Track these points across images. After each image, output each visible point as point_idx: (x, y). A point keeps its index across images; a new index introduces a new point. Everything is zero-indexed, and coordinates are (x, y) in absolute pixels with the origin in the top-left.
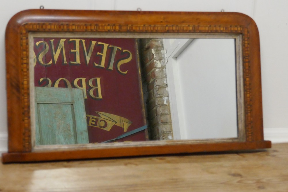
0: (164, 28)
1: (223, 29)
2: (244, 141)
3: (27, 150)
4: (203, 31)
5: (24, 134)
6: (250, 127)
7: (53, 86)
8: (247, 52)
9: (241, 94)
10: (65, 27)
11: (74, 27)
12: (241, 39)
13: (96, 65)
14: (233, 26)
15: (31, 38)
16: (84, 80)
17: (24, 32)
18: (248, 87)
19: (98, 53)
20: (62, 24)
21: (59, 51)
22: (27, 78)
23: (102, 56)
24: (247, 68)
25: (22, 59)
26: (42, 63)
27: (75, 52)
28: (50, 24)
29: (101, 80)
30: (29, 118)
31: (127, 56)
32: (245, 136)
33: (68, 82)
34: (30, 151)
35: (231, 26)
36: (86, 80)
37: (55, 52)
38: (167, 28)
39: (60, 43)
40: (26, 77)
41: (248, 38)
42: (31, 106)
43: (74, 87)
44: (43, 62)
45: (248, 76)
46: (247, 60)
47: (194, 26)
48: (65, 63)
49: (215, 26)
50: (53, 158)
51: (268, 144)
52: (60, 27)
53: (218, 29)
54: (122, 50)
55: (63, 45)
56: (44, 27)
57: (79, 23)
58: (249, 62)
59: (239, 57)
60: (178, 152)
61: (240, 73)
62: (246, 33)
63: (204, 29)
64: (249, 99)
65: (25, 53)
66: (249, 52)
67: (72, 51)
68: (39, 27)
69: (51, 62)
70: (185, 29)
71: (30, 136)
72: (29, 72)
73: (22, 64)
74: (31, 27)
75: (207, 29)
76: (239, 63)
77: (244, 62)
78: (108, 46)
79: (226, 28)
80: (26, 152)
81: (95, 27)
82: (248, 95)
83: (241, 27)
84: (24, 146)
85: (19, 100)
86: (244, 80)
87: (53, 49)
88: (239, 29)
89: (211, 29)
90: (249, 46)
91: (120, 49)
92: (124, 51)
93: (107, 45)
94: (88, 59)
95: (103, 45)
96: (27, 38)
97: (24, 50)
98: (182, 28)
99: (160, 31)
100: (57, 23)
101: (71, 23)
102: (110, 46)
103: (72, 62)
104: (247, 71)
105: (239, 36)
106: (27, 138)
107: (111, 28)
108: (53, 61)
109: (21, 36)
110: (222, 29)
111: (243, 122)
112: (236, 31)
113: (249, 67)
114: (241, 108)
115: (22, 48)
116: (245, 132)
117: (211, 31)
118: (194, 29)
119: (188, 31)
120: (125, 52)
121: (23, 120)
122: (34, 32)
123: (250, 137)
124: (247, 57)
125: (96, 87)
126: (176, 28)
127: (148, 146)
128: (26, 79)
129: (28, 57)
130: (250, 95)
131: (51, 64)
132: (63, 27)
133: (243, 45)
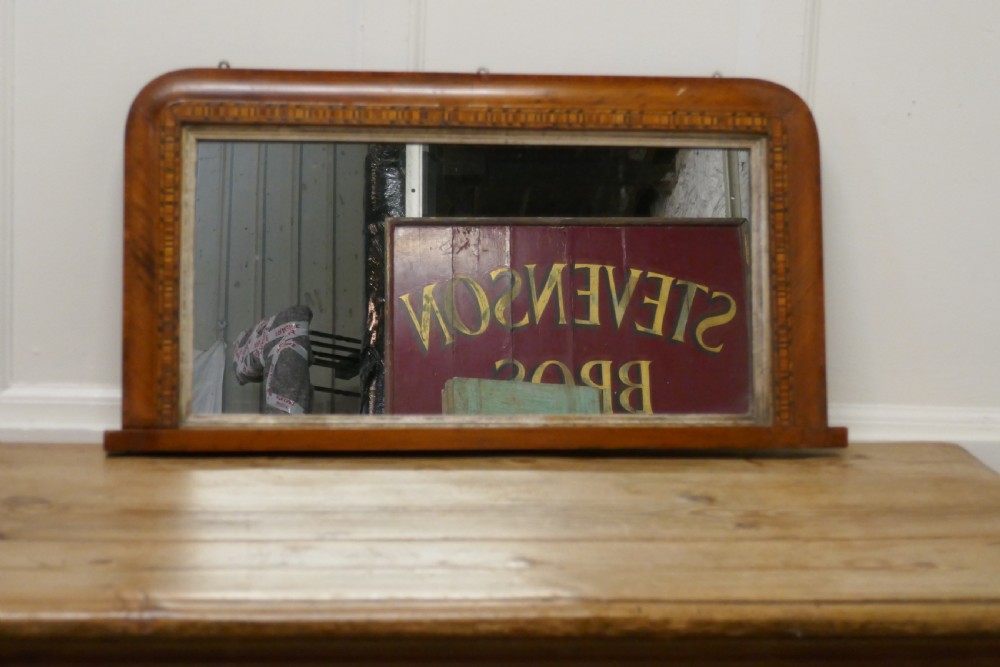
0: (544, 117)
1: (712, 121)
2: (769, 424)
3: (167, 422)
4: (654, 127)
5: (160, 382)
6: (785, 387)
7: (528, 378)
8: (779, 185)
9: (761, 298)
10: (277, 112)
11: (299, 114)
12: (764, 150)
13: (640, 328)
14: (739, 114)
15: (189, 139)
16: (606, 366)
17: (170, 123)
18: (782, 279)
19: (647, 300)
20: (270, 106)
21: (547, 294)
22: (172, 241)
23: (656, 306)
24: (780, 227)
25: (163, 191)
26: (503, 321)
27: (588, 297)
28: (237, 105)
29: (652, 369)
30: (176, 340)
31: (721, 307)
32: (771, 410)
33: (567, 372)
34: (175, 426)
35: (734, 115)
36: (612, 365)
37: (538, 297)
38: (552, 118)
39: (551, 273)
40: (169, 238)
41: (784, 147)
42: (182, 312)
43: (579, 381)
44: (506, 319)
45: (782, 250)
46: (780, 207)
47: (629, 112)
48: (560, 322)
49: (689, 114)
50: (233, 446)
51: (839, 437)
52: (263, 112)
53: (698, 120)
54: (711, 293)
55: (559, 278)
56: (222, 111)
57: (312, 103)
58: (785, 210)
59: (760, 197)
60: (575, 445)
61: (759, 240)
62: (778, 133)
63: (656, 120)
64: (783, 310)
65: (170, 176)
66: (786, 185)
67: (581, 293)
68: (209, 111)
69: (526, 321)
70: (603, 119)
71: (176, 389)
72: (179, 226)
73: (163, 204)
74: (188, 113)
75: (665, 120)
76: (759, 215)
77: (772, 211)
78: (674, 282)
79: (720, 120)
80: (164, 427)
81: (357, 113)
82: (782, 301)
83: (762, 115)
84: (160, 412)
85: (152, 295)
86: (772, 259)
87: (534, 286)
88: (758, 121)
89: (677, 122)
90: (786, 167)
91: (706, 289)
92: (716, 294)
93: (671, 279)
94: (620, 313)
95: (661, 279)
96: (178, 140)
97: (169, 170)
98: (594, 118)
99: (532, 126)
100: (256, 103)
101: (293, 104)
102: (679, 283)
103: (579, 322)
104: (780, 235)
105: (758, 143)
106: (167, 393)
107: (397, 116)
108: (532, 317)
109: (163, 134)
110: (708, 121)
111: (766, 373)
112: (748, 127)
113: (786, 224)
114: (762, 335)
115: (162, 163)
116: (771, 401)
117: (677, 126)
118: (628, 120)
119: (610, 126)
120: (717, 298)
121: (160, 347)
122: (197, 125)
123: (785, 416)
124: (780, 199)
125: (639, 386)
126: (578, 117)
127: (491, 426)
128: (170, 244)
129: (177, 187)
130: (787, 302)
131: (526, 325)
132: (273, 112)
133: (771, 165)
